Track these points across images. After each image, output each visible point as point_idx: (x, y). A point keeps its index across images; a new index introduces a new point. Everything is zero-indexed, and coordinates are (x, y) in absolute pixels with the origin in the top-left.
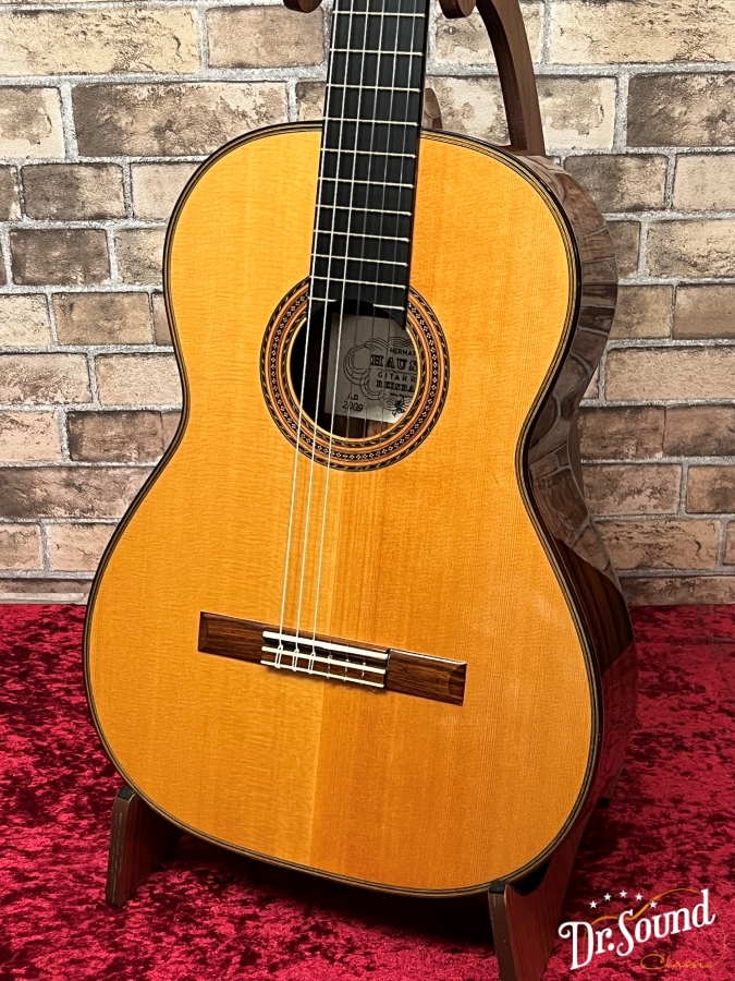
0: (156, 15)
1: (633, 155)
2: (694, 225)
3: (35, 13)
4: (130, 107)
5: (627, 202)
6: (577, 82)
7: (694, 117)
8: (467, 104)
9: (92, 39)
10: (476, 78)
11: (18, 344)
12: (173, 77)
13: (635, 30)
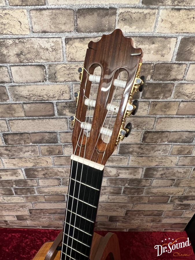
0: (42, 158)
1: (144, 179)
2: (155, 189)
3: (14, 158)
4: (37, 171)
5: (142, 185)
6: (134, 168)
7: (158, 174)
8: (110, 171)
9: (28, 162)
10: (113, 167)
11: (18, 202)
12: (47, 167)
13: (148, 161)
